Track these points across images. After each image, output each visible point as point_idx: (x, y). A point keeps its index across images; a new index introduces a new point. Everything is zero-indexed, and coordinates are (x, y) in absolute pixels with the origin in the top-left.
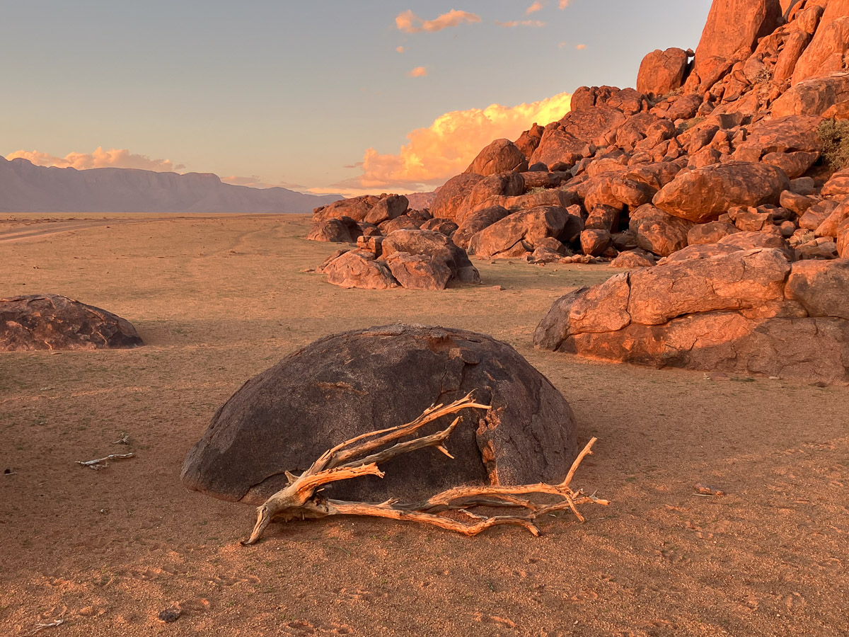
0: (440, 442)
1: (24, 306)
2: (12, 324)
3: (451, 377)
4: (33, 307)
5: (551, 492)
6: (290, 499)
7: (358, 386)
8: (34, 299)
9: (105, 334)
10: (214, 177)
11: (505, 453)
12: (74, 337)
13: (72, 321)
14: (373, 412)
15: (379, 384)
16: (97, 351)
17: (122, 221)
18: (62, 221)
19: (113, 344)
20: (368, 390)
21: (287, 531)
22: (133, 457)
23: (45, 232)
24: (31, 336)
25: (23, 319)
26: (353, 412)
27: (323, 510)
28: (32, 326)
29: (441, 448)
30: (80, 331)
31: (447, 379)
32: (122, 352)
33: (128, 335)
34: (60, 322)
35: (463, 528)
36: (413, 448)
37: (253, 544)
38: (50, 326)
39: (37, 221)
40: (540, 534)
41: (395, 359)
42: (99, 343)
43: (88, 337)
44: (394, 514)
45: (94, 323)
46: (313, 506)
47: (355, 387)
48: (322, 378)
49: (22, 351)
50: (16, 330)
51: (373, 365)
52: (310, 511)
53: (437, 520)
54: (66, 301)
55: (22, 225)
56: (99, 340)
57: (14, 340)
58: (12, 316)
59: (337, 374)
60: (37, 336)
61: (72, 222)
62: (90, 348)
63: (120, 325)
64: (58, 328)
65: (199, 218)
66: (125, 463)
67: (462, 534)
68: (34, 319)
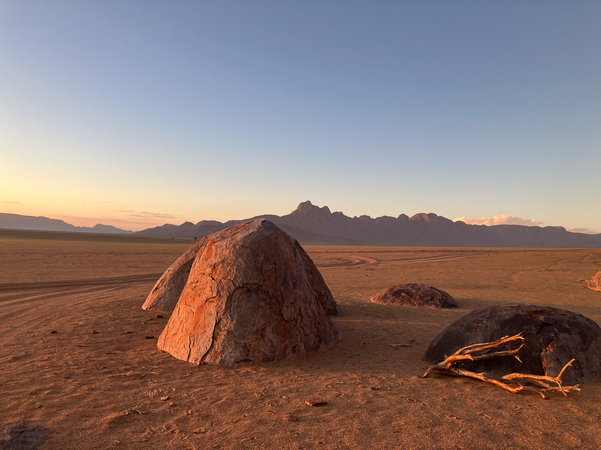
0: (516, 354)
1: (409, 288)
2: (403, 294)
3: (533, 328)
4: (412, 288)
5: (551, 380)
6: (444, 366)
7: (487, 327)
8: (414, 285)
9: (440, 302)
10: (562, 229)
11: (552, 365)
12: (427, 302)
13: (428, 295)
14: (491, 338)
15: (496, 327)
16: (436, 309)
17: (498, 252)
18: (468, 251)
19: (443, 307)
20: (490, 329)
21: (441, 377)
22: (410, 346)
23: (457, 256)
24: (410, 300)
25: (408, 293)
26: (482, 337)
27: (457, 372)
28: (411, 296)
29: (516, 357)
30: (430, 300)
31: (531, 329)
32: (445, 310)
33: (450, 303)
34: (422, 295)
35: (510, 389)
36: (503, 355)
37: (423, 378)
38: (418, 297)
39: (456, 251)
40: (546, 399)
41: (507, 317)
42: (437, 306)
43: (433, 302)
44: (482, 378)
45: (436, 297)
46: (453, 370)
47: (485, 327)
48: (474, 322)
49: (405, 305)
50: (404, 297)
51: (497, 319)
52: (452, 372)
53: (500, 384)
54: (427, 286)
55: (448, 253)
56: (437, 304)
57: (403, 301)
58: (403, 291)
59: (480, 321)
60: (412, 300)
61: (473, 252)
62: (433, 307)
63: (448, 298)
64: (421, 298)
65: (540, 251)
66: (407, 348)
67: (510, 392)
68: (412, 293)
